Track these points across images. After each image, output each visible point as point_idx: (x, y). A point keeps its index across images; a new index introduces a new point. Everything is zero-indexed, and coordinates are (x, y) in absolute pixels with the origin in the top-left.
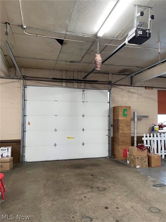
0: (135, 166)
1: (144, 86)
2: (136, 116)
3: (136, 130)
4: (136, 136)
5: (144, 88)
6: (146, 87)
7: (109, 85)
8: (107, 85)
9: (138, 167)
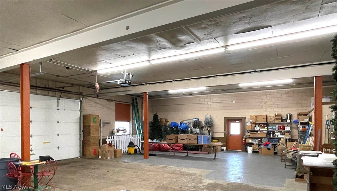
0: (107, 158)
1: (106, 99)
2: (102, 123)
3: (101, 134)
4: (101, 138)
5: (106, 100)
6: (108, 100)
7: (80, 96)
8: (78, 96)
9: (109, 158)
